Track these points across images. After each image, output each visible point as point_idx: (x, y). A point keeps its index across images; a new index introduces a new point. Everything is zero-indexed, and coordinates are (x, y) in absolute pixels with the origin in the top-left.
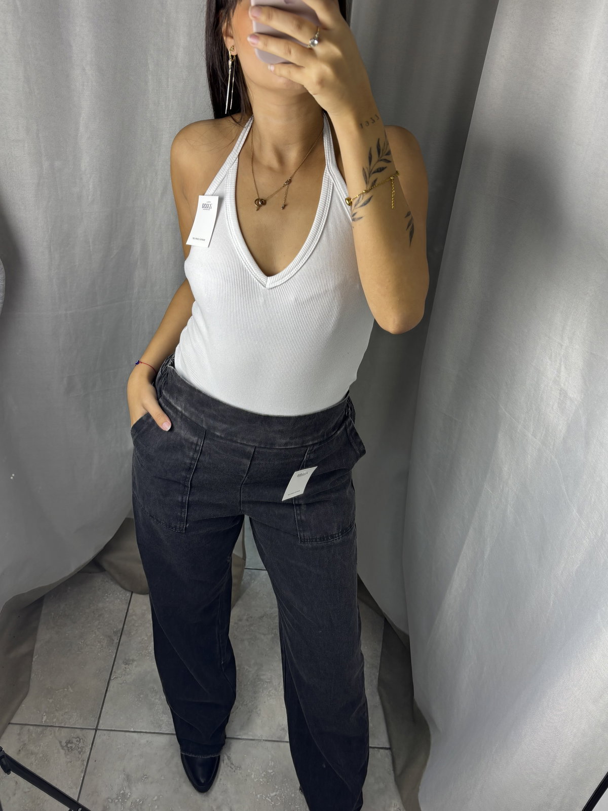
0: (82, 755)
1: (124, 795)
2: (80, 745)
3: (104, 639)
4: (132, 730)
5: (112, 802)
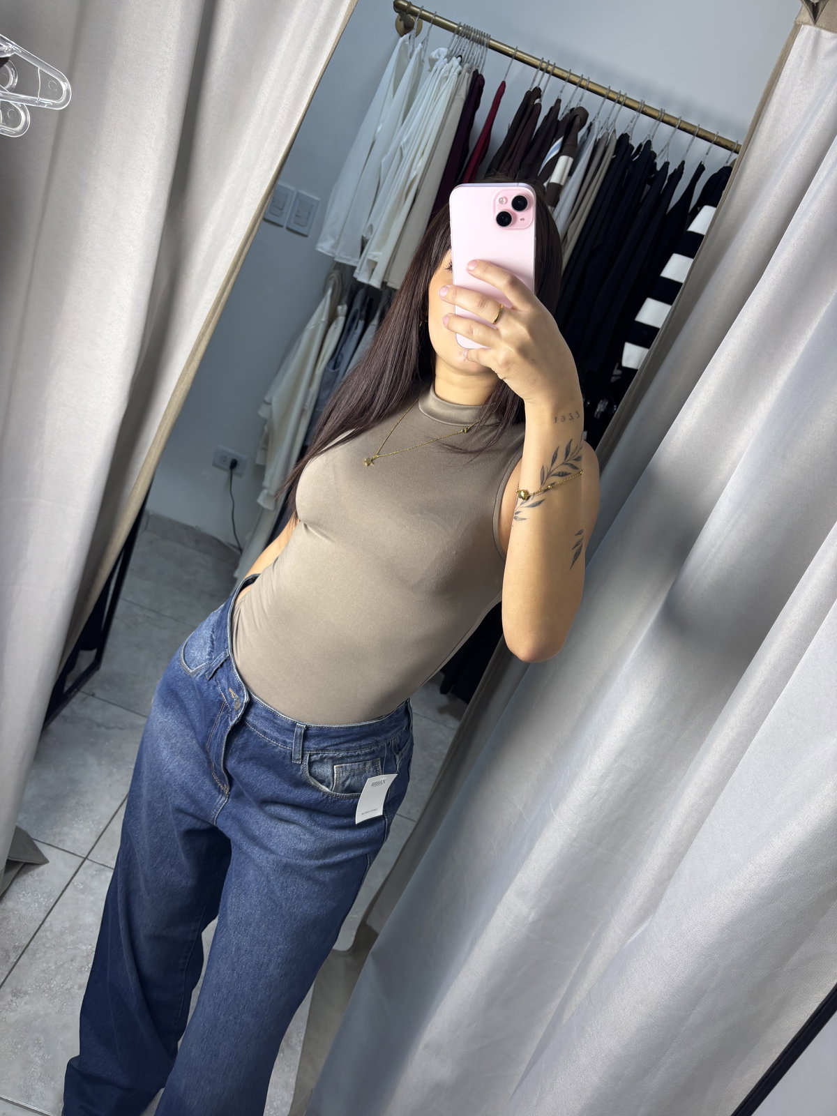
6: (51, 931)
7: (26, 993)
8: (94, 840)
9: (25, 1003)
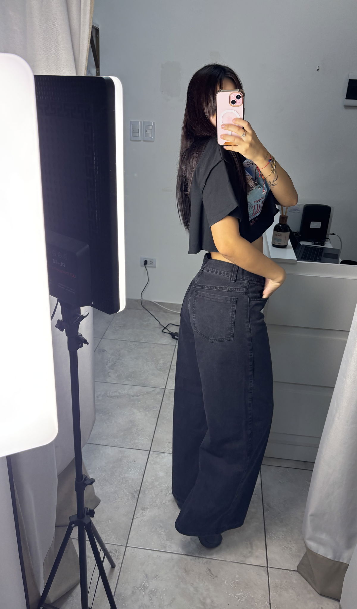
0: (118, 560)
1: (144, 587)
2: (117, 554)
3: (129, 495)
4: (148, 549)
5: (137, 589)
6: (148, 482)
7: (147, 508)
8: (151, 443)
9: (149, 512)
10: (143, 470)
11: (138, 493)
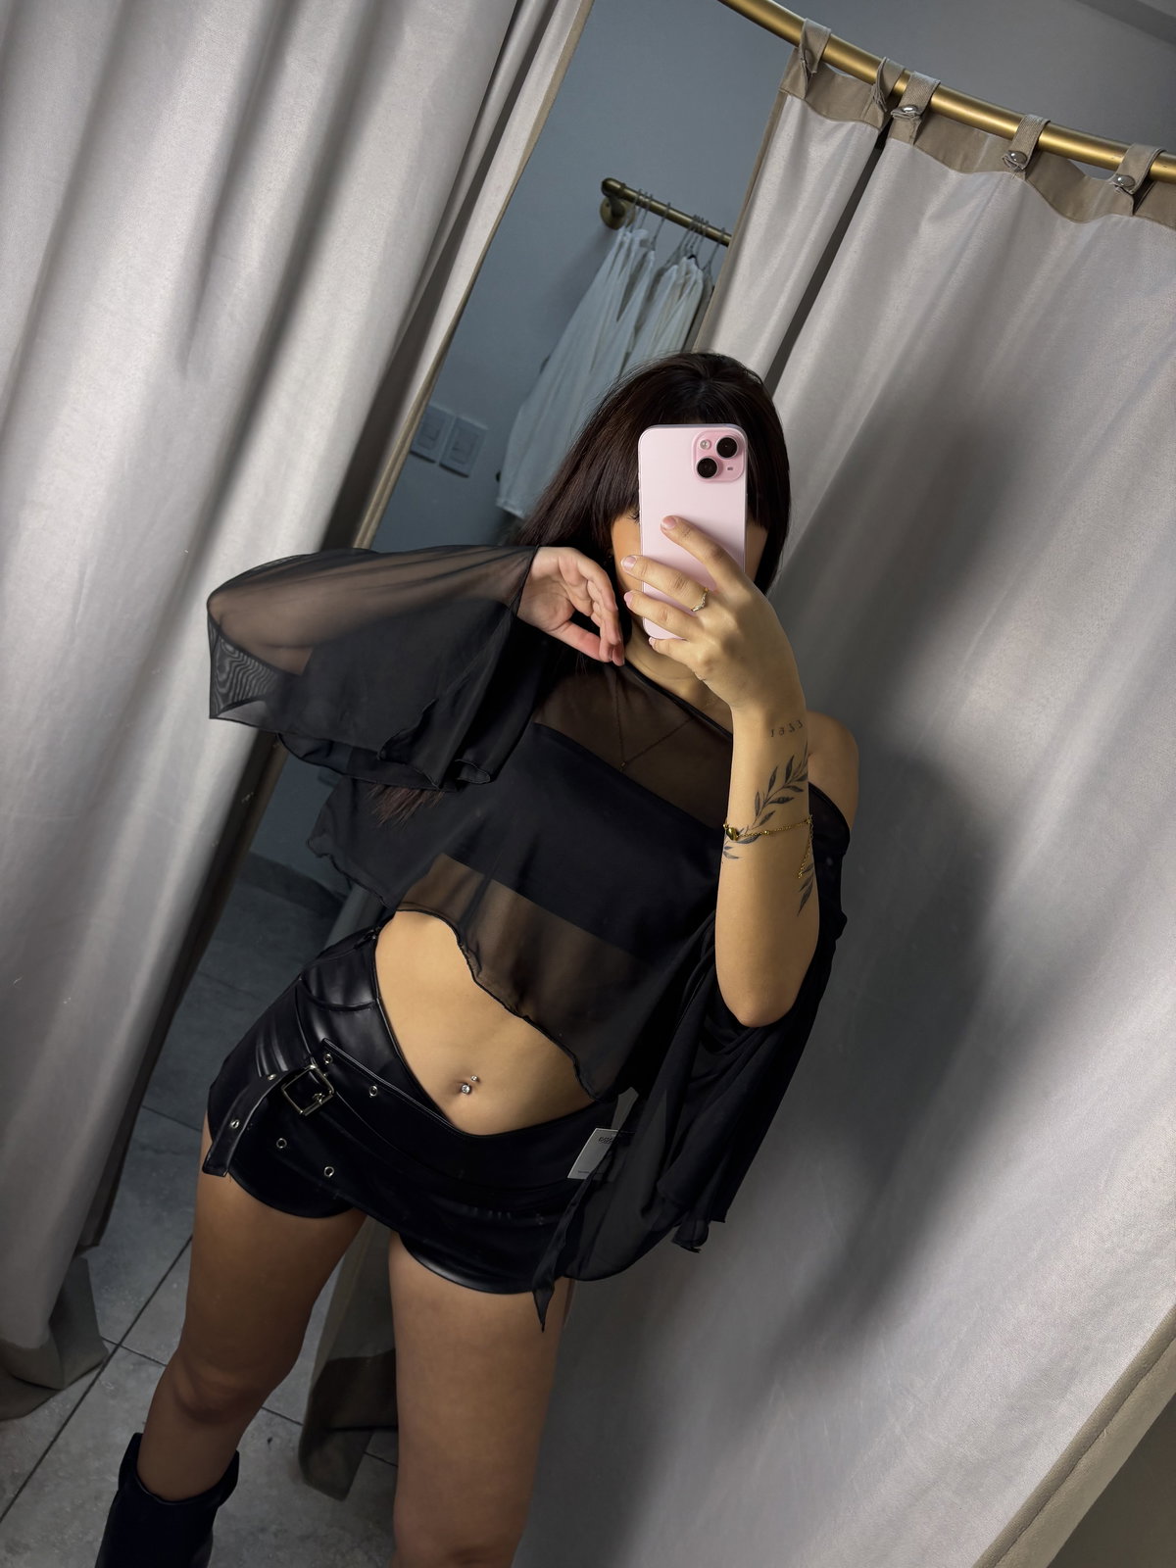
6: (67, 1452)
8: (132, 1318)
10: (69, 1407)
11: (20, 1484)
